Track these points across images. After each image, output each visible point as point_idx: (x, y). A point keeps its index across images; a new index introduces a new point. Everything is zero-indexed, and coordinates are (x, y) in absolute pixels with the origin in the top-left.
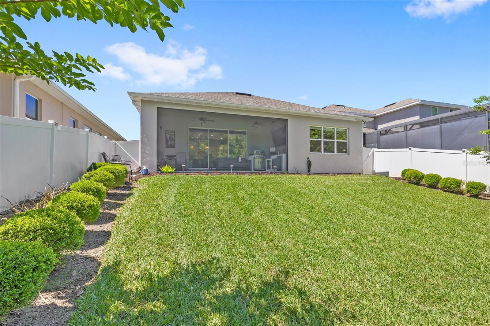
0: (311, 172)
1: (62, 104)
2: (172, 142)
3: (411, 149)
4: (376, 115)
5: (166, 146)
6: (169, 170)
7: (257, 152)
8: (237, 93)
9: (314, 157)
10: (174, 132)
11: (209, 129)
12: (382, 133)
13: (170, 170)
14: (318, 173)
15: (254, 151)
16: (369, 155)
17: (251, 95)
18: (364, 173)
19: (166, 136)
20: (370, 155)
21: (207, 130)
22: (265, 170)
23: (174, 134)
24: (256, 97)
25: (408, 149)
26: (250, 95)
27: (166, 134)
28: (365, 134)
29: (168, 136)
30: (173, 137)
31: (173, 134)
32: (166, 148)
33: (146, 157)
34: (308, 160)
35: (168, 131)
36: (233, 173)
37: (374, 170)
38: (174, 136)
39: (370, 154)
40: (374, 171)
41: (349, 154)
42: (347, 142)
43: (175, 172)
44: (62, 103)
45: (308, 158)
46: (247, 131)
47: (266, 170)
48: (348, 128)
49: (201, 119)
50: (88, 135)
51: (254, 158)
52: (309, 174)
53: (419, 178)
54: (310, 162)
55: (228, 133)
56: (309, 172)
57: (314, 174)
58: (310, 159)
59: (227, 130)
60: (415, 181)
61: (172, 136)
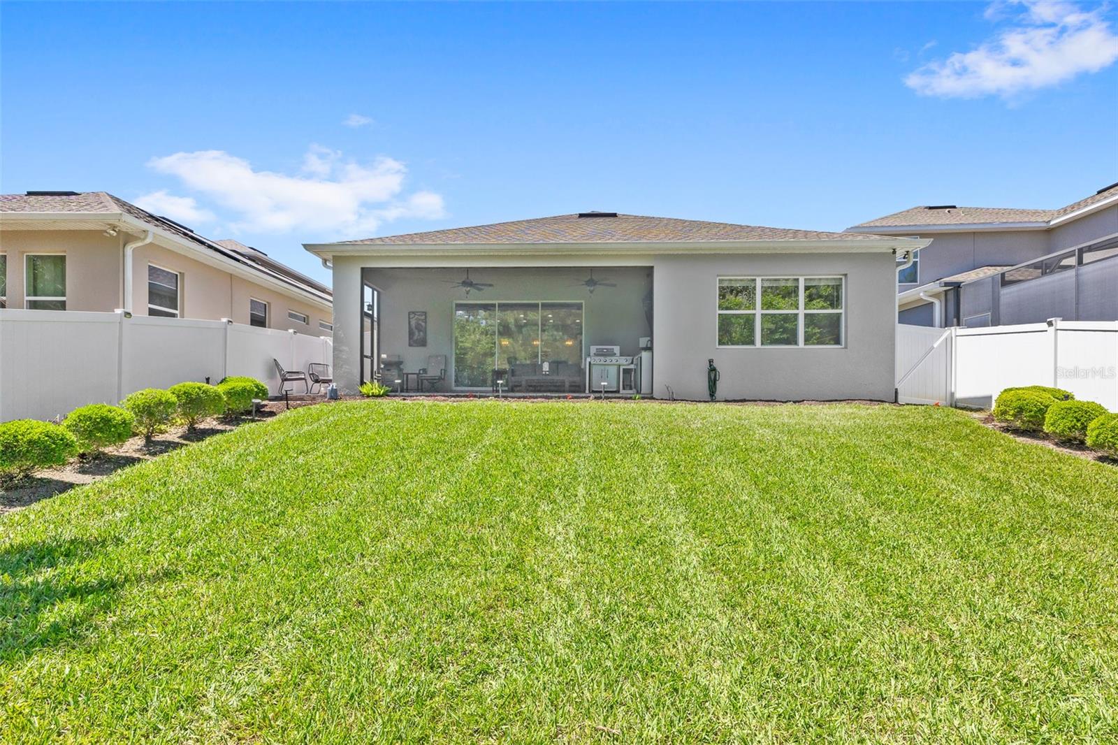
0: (719, 394)
1: (231, 278)
2: (421, 333)
3: (1052, 325)
4: (1052, 223)
5: (410, 343)
6: (374, 391)
7: (597, 349)
8: (581, 216)
9: (729, 357)
10: (425, 313)
11: (496, 302)
12: (1006, 279)
13: (376, 391)
14: (742, 398)
15: (592, 347)
16: (934, 348)
17: (616, 214)
18: (901, 399)
19: (409, 322)
20: (939, 346)
21: (494, 305)
22: (618, 392)
23: (426, 317)
24: (627, 218)
25: (1044, 326)
26: (614, 215)
27: (409, 318)
28: (959, 287)
29: (413, 322)
30: (423, 324)
31: (423, 317)
32: (411, 348)
33: (342, 367)
34: (710, 366)
35: (413, 313)
36: (503, 397)
37: (953, 390)
38: (426, 322)
39: (935, 346)
40: (952, 394)
41: (846, 348)
42: (841, 314)
43: (386, 395)
44: (231, 274)
45: (711, 361)
46: (583, 301)
47: (622, 391)
48: (846, 275)
49: (465, 283)
50: (226, 329)
51: (590, 363)
52: (713, 401)
53: (1032, 413)
54: (714, 369)
55: (540, 308)
56: (712, 396)
57: (726, 401)
58: (715, 364)
59: (536, 302)
60: (1018, 424)
61: (420, 322)
